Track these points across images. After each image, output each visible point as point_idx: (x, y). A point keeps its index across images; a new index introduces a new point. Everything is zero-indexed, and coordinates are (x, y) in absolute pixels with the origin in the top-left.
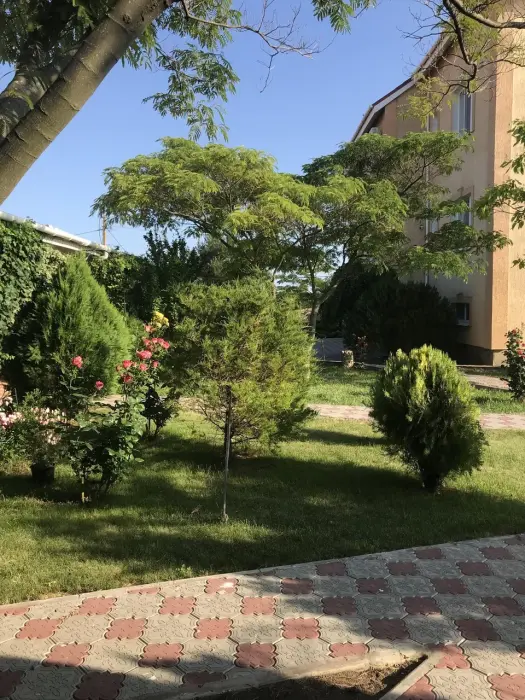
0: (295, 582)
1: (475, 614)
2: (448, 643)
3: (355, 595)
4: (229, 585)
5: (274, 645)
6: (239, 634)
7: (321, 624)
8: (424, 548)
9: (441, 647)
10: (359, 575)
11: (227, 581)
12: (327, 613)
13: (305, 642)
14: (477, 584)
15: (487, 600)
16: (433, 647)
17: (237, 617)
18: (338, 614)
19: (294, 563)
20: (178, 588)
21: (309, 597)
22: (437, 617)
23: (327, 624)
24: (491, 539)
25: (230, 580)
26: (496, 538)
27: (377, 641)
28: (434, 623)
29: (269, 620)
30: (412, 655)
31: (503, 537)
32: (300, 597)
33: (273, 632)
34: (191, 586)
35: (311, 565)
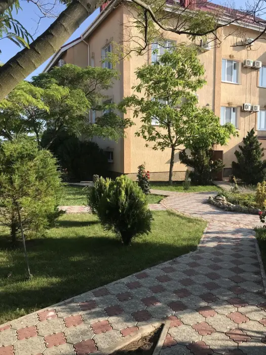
0: (86, 303)
1: (174, 299)
2: (170, 315)
3: (119, 303)
4: (52, 313)
5: (92, 339)
6: (71, 339)
7: (110, 322)
8: (138, 273)
9: (167, 318)
10: (116, 293)
11: (50, 312)
12: (110, 315)
13: (107, 333)
14: (168, 285)
15: (175, 292)
16: (164, 319)
17: (64, 330)
18: (116, 315)
19: (81, 294)
20: (22, 323)
21: (97, 309)
22: (159, 304)
23: (113, 321)
24: (164, 263)
25: (51, 311)
26: (165, 263)
27: (139, 323)
28: (160, 308)
29: (83, 327)
30: (157, 325)
31: (168, 262)
32: (93, 310)
33: (88, 333)
34: (30, 319)
35: (90, 293)
